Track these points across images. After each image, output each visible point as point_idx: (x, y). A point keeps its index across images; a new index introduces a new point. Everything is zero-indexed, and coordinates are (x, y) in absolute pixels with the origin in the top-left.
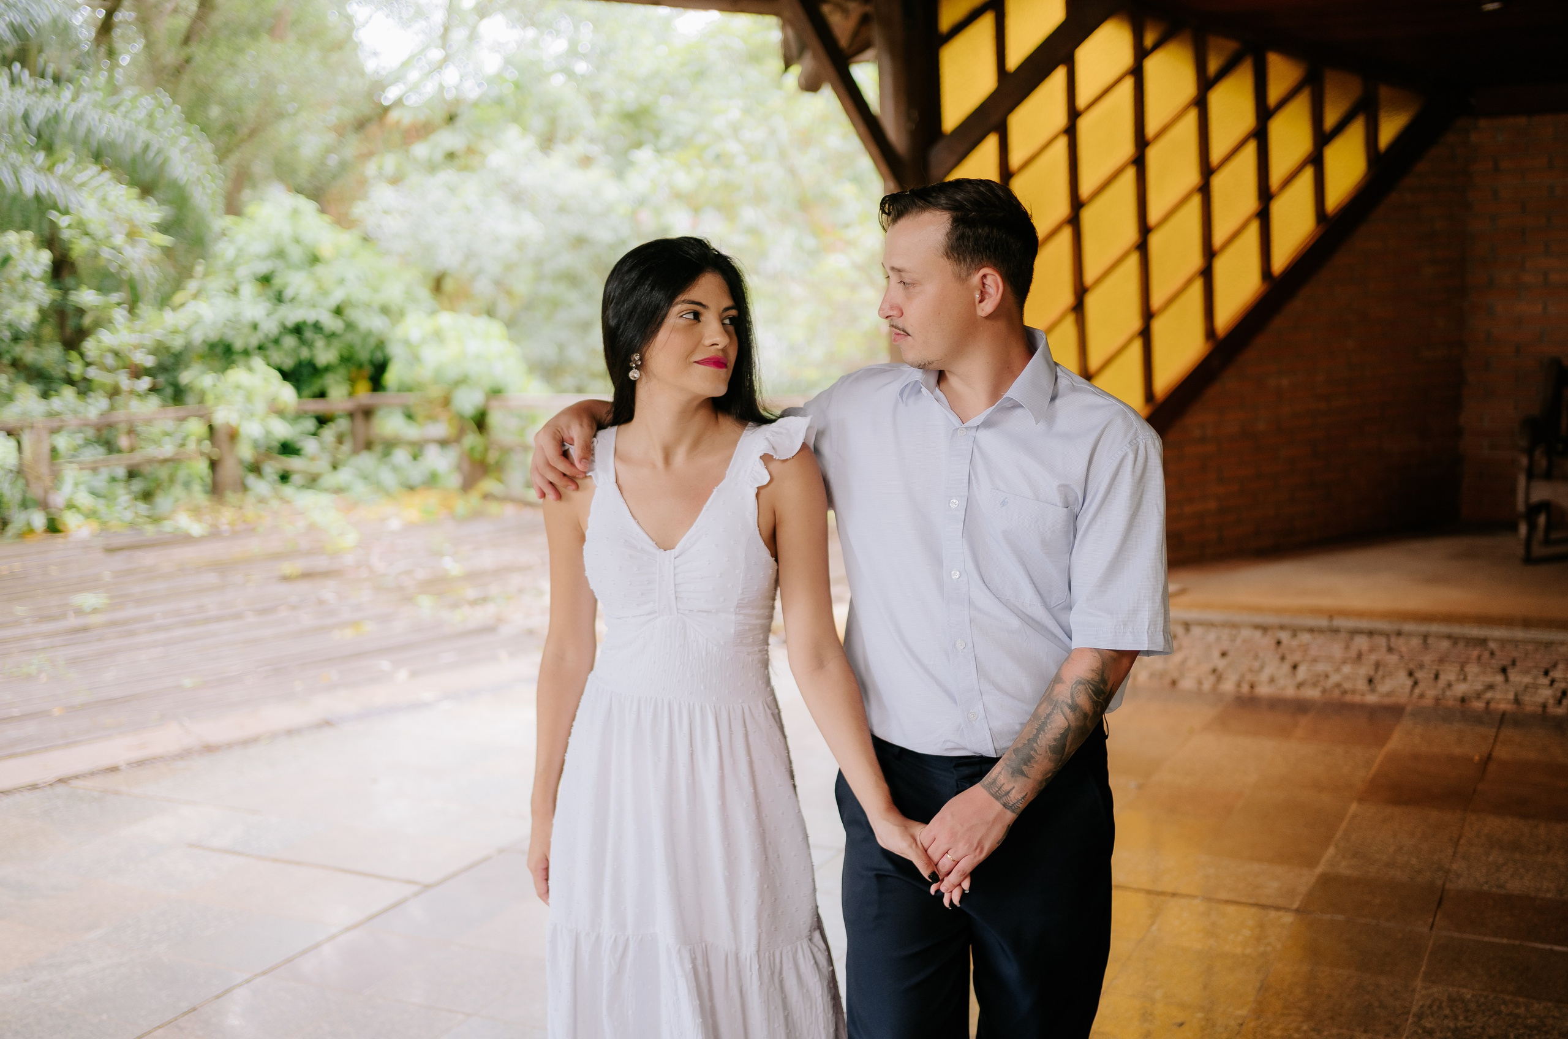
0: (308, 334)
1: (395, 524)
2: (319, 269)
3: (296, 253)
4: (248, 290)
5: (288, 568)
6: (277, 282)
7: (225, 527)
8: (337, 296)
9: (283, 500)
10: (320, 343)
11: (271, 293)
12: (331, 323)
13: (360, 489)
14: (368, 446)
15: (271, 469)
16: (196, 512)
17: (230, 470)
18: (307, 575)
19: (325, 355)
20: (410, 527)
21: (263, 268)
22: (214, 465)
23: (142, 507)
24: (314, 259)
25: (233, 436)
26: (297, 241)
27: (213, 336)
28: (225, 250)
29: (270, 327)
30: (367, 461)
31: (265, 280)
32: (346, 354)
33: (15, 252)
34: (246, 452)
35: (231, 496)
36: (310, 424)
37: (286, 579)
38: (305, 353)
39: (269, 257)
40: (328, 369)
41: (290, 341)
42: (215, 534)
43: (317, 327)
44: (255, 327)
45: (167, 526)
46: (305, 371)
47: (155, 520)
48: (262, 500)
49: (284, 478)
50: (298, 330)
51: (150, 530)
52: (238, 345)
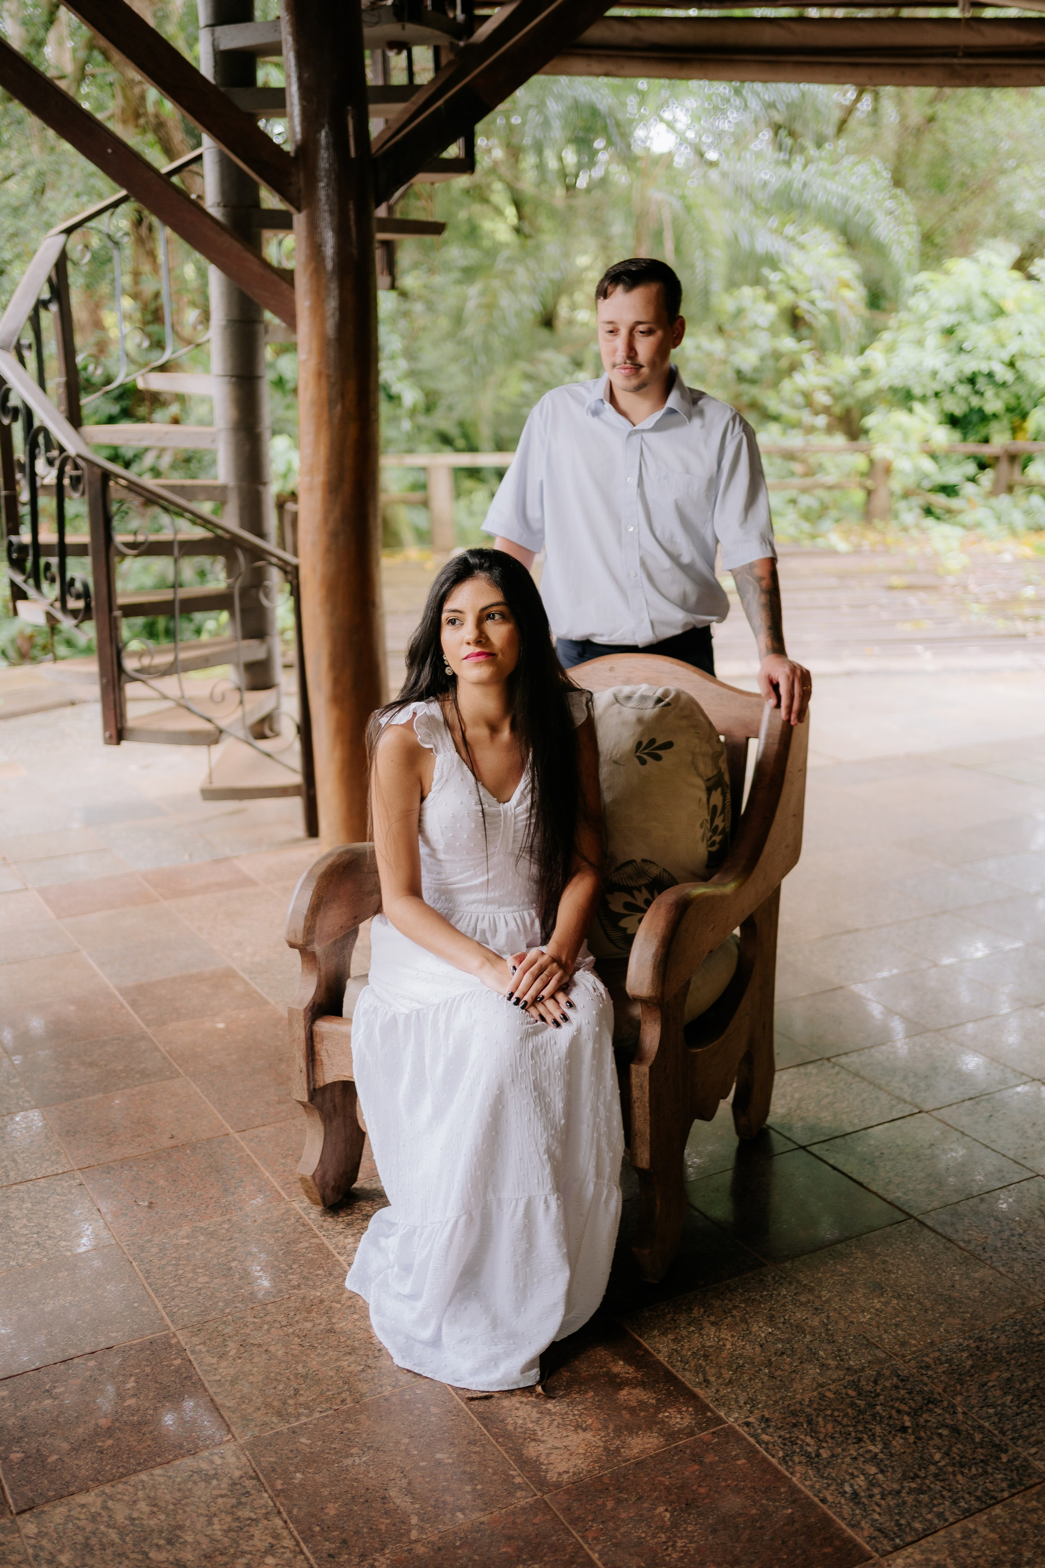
0: (981, 383)
1: (1007, 557)
2: (1001, 323)
3: (982, 306)
4: (933, 340)
5: (895, 580)
6: (960, 334)
7: (866, 547)
8: (1013, 347)
9: (923, 531)
10: (989, 393)
11: (953, 344)
12: (1003, 374)
13: (991, 525)
14: (1010, 489)
15: (917, 502)
16: (847, 534)
17: (880, 500)
18: (909, 588)
19: (993, 404)
20: (1020, 561)
21: (948, 320)
22: (869, 493)
23: (806, 526)
24: (999, 312)
25: (888, 470)
26: (985, 295)
27: (898, 383)
28: (919, 303)
29: (949, 376)
30: (1004, 501)
31: (949, 332)
32: (1013, 402)
33: (747, 303)
34: (896, 484)
35: (878, 523)
36: (971, 468)
37: (891, 588)
38: (975, 402)
39: (959, 309)
40: (995, 416)
41: (964, 390)
42: (857, 551)
43: (990, 375)
44: (934, 374)
45: (821, 542)
46: (975, 418)
47: (813, 537)
48: (905, 529)
49: (928, 511)
50: (972, 380)
51: (806, 543)
52: (917, 391)
